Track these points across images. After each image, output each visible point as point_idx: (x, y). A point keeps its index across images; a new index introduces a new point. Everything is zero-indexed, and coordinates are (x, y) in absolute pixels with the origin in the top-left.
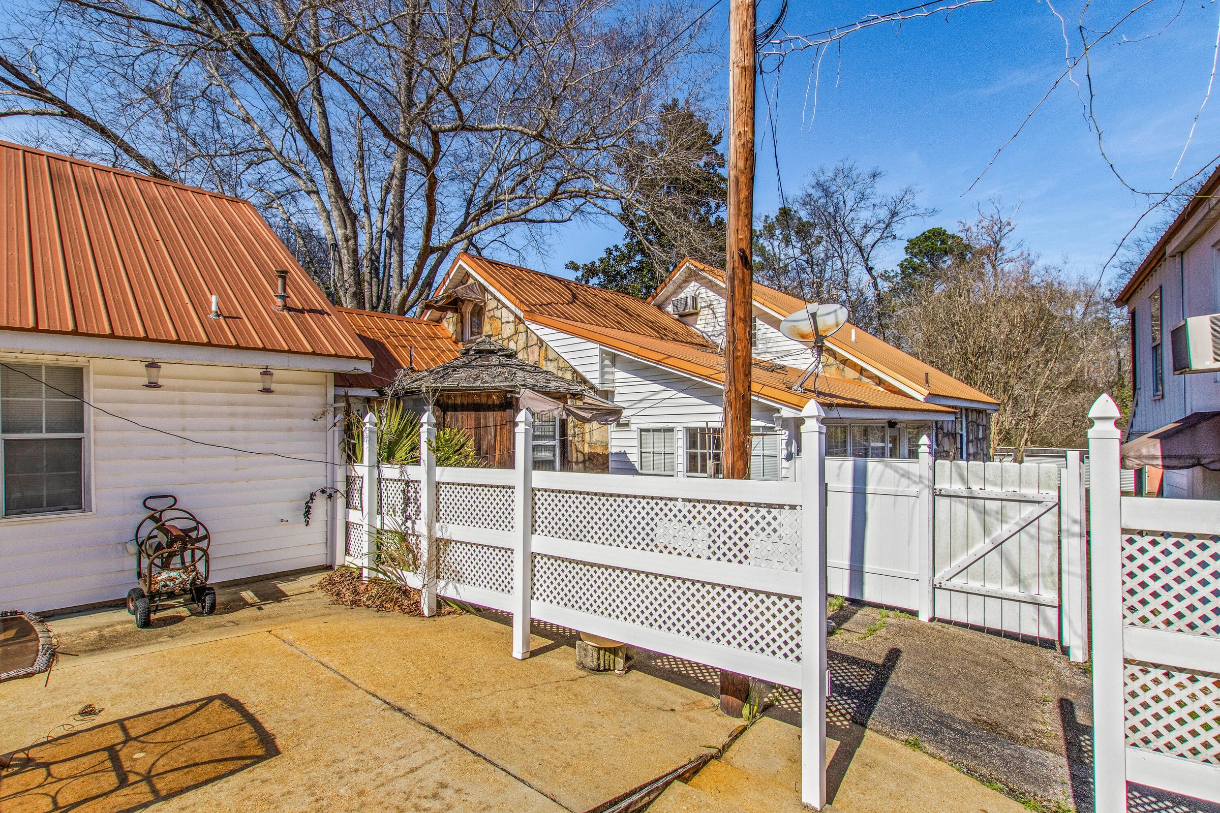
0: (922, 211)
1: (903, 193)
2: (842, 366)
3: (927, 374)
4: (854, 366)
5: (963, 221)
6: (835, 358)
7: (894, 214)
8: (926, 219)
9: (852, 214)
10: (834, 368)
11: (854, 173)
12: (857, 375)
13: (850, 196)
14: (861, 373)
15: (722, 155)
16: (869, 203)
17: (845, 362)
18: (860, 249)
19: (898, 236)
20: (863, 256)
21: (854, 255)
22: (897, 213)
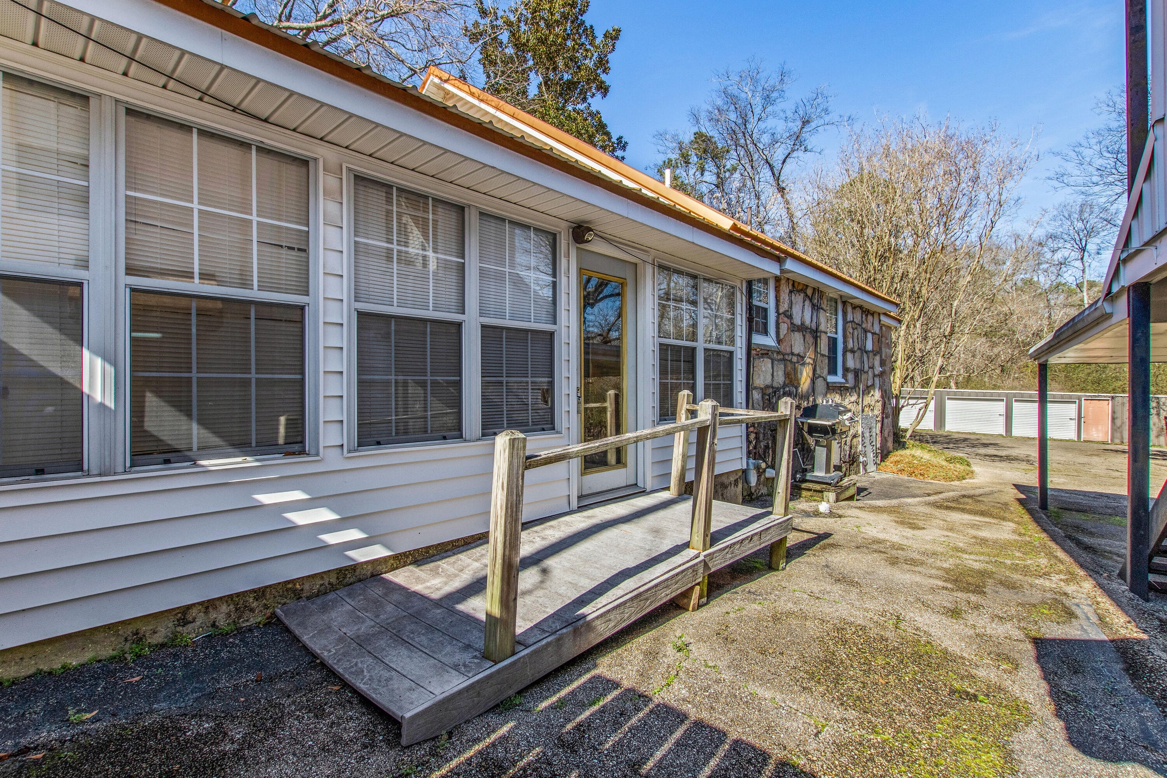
1: (815, 95)
7: (806, 123)
8: (841, 129)
9: (761, 125)
13: (757, 101)
15: (591, 27)
16: (777, 108)
18: (770, 166)
19: (809, 147)
20: (773, 174)
21: (766, 173)
22: (808, 122)
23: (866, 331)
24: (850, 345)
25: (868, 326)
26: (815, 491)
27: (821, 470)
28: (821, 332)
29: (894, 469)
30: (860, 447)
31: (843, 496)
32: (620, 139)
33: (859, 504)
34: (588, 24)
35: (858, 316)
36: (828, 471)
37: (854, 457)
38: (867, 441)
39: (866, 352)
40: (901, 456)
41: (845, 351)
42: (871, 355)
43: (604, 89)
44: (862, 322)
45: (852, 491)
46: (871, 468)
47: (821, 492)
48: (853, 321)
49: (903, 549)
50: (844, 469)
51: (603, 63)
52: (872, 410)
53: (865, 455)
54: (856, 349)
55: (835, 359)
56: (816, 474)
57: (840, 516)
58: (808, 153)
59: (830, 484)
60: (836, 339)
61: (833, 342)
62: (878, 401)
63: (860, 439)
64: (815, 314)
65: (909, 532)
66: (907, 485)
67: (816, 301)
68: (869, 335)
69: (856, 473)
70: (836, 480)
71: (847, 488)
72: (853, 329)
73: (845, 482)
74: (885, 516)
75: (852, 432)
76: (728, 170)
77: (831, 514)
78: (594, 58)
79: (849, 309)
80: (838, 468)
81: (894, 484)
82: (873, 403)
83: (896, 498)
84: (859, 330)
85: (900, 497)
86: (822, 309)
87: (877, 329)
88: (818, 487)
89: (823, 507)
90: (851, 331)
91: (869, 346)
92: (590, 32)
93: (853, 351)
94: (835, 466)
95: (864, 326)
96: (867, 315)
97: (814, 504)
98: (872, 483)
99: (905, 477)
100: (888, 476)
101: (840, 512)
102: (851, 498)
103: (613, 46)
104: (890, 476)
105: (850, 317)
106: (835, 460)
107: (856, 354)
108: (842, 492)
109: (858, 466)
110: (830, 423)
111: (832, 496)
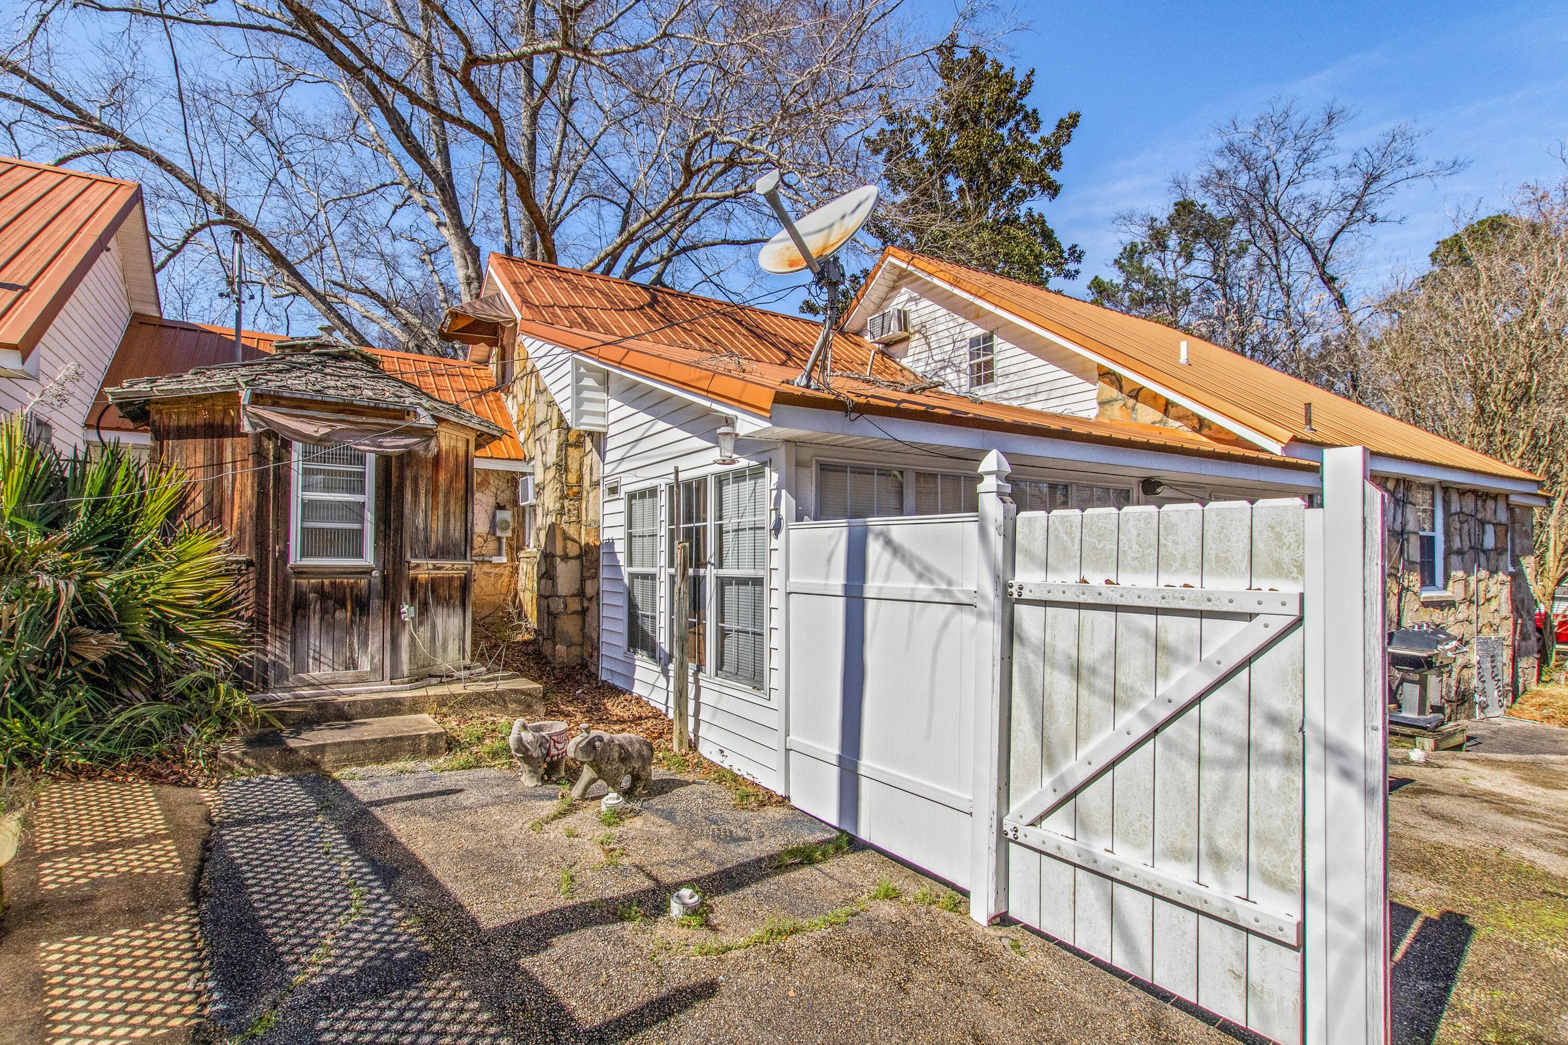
0: (1429, 165)
1: (1389, 139)
2: (1131, 402)
3: (1308, 406)
4: (1153, 400)
5: (1532, 184)
6: (1120, 389)
7: (1372, 179)
8: (1439, 180)
9: (1293, 191)
10: (1117, 406)
11: (1294, 121)
12: (1158, 416)
13: (1287, 158)
14: (1166, 412)
15: (1035, 111)
16: (1321, 164)
17: (1137, 394)
18: (1309, 248)
19: (1380, 216)
20: (1315, 259)
21: (1300, 259)
22: (1376, 178)
23: (1482, 523)
24: (1456, 544)
25: (1489, 515)
26: (1402, 735)
27: (1411, 711)
28: (1410, 533)
29: (1537, 714)
30: (1475, 682)
31: (1445, 744)
32: (1073, 249)
33: (1469, 755)
34: (1030, 110)
35: (1469, 504)
36: (1422, 711)
37: (1464, 696)
38: (1488, 676)
39: (1484, 552)
40: (1552, 696)
41: (1448, 553)
42: (1492, 555)
43: (1053, 190)
44: (1477, 510)
45: (1459, 739)
46: (1495, 712)
47: (1413, 737)
48: (1461, 512)
49: (1524, 804)
50: (1448, 711)
51: (1054, 160)
52: (1496, 631)
53: (1484, 693)
54: (1466, 548)
55: (1432, 565)
56: (1403, 714)
57: (1440, 767)
58: (1378, 225)
59: (1425, 728)
60: (1433, 538)
61: (1428, 545)
62: (1506, 618)
63: (1475, 671)
64: (1400, 512)
65: (1540, 791)
66: (1555, 738)
67: (1401, 495)
68: (1490, 529)
69: (1468, 717)
70: (1434, 724)
71: (1451, 735)
72: (1461, 523)
73: (1449, 726)
74: (1508, 772)
75: (1460, 660)
76: (1233, 252)
77: (1427, 764)
78: (1042, 154)
79: (1455, 497)
80: (1437, 709)
81: (1532, 736)
82: (1497, 621)
83: (1532, 753)
84: (1472, 523)
85: (1539, 752)
86: (1411, 503)
87: (1503, 516)
88: (1408, 731)
89: (1416, 755)
90: (1458, 526)
91: (1489, 541)
92: (1033, 119)
93: (1460, 552)
94: (1432, 707)
95: (1479, 516)
96: (1485, 501)
97: (1403, 750)
98: (1495, 732)
99: (1554, 727)
100: (1524, 724)
101: (1440, 762)
102: (1458, 747)
103: (1069, 136)
104: (1528, 724)
105: (1455, 507)
106: (1433, 698)
107: (1467, 556)
108: (1443, 739)
109: (1472, 707)
110: (1425, 655)
111: (1428, 743)
